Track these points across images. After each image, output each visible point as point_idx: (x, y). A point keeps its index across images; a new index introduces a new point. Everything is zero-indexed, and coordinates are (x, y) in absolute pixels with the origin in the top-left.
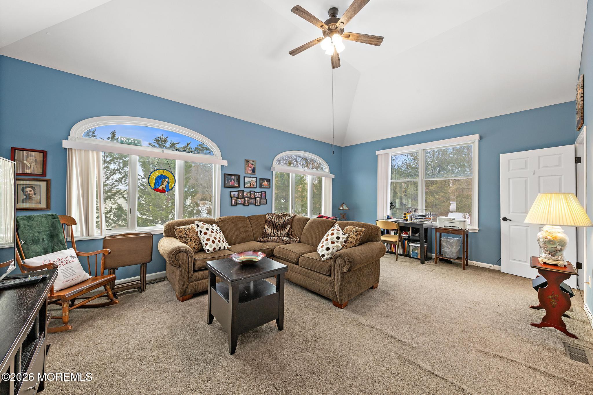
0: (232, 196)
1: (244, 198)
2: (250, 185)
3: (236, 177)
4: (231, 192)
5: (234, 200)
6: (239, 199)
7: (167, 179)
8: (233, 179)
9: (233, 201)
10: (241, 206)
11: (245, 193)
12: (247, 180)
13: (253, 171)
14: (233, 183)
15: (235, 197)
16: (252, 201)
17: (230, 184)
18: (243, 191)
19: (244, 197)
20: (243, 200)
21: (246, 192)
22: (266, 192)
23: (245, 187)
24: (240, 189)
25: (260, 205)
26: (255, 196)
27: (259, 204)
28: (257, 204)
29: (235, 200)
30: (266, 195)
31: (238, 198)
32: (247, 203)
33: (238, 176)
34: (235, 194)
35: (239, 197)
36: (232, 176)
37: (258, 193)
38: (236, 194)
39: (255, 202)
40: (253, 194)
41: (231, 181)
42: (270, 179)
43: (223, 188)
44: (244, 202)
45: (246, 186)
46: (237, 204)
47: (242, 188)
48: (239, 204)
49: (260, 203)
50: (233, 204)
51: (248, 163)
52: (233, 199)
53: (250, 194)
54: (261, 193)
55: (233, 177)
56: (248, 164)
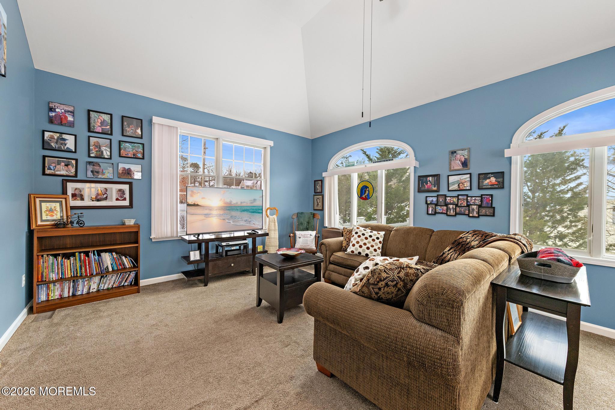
0: (429, 202)
1: (446, 205)
2: (459, 185)
3: (435, 178)
4: (426, 197)
5: (431, 208)
6: (438, 207)
7: (368, 189)
8: (430, 181)
9: (430, 210)
10: (444, 216)
11: (448, 198)
12: (452, 179)
13: (465, 164)
14: (430, 185)
15: (432, 204)
16: (462, 210)
17: (425, 187)
18: (445, 196)
19: (447, 203)
20: (445, 208)
21: (450, 197)
22: (492, 196)
23: (449, 191)
24: (440, 193)
25: (478, 217)
26: (467, 201)
27: (477, 215)
28: (471, 215)
29: (433, 207)
30: (492, 200)
31: (436, 205)
32: (452, 212)
33: (437, 177)
34: (432, 201)
35: (439, 204)
36: (428, 178)
37: (474, 198)
38: (435, 199)
39: (468, 211)
40: (464, 199)
41: (427, 184)
42: (503, 173)
43: (417, 193)
44: (447, 211)
45: (450, 189)
46: (436, 213)
47: (443, 191)
48: (439, 213)
49: (478, 213)
50: (430, 212)
51: (455, 154)
52: (429, 206)
53: (458, 199)
54: (480, 198)
55: (430, 179)
56: (455, 156)
